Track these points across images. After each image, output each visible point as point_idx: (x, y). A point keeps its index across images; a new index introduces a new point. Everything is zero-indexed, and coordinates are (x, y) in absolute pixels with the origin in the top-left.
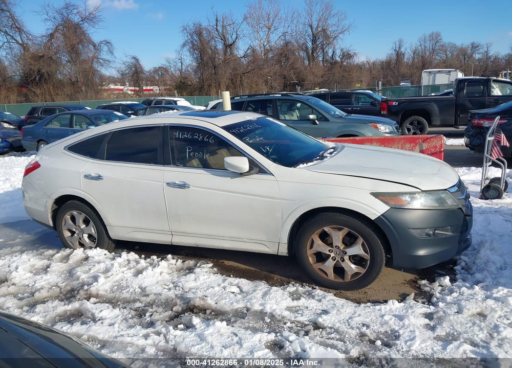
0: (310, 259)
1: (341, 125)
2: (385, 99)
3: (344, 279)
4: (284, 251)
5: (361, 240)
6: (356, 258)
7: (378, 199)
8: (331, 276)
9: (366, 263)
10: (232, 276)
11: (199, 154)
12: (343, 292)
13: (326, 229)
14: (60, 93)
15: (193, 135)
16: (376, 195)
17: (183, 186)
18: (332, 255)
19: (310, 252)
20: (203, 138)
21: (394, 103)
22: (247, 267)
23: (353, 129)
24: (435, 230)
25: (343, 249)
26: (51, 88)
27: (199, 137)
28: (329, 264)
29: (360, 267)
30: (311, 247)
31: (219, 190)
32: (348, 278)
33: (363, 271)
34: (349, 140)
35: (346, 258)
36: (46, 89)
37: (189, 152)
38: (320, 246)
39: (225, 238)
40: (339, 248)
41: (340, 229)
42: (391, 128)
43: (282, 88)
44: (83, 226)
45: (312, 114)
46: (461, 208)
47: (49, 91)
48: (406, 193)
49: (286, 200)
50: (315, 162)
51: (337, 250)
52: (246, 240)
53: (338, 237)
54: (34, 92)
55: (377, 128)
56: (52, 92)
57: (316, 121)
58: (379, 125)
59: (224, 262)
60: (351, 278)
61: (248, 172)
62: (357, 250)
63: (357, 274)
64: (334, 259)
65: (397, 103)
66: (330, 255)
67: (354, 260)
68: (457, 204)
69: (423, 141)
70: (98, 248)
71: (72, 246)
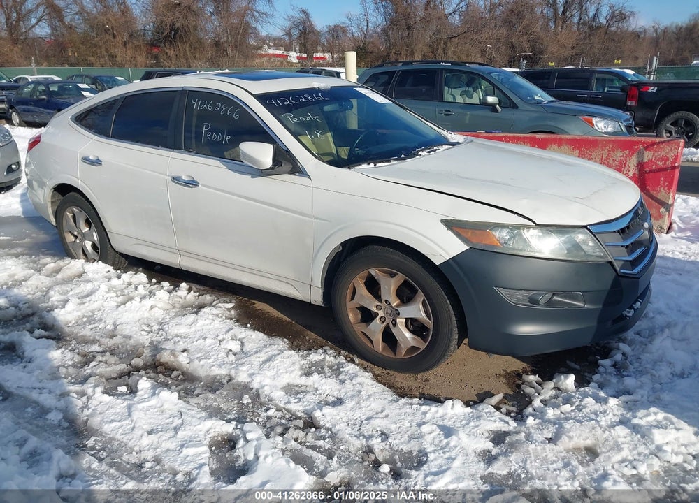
0: (351, 316)
1: (535, 115)
2: (637, 81)
3: (395, 354)
4: (317, 298)
5: (421, 297)
6: (415, 324)
7: (452, 231)
8: (379, 345)
9: (428, 335)
10: (249, 325)
11: (218, 135)
12: (392, 373)
13: (374, 272)
14: (197, 56)
15: (214, 105)
16: (450, 224)
17: (192, 183)
18: (381, 313)
19: (350, 305)
20: (226, 110)
21: (650, 89)
22: (281, 315)
23: (552, 123)
24: (554, 295)
25: (397, 306)
26: (188, 48)
27: (221, 109)
28: (376, 327)
29: (419, 339)
30: (353, 298)
31: (233, 194)
32: (402, 353)
33: (423, 346)
34: (525, 138)
35: (401, 321)
36: (181, 50)
37: (206, 132)
38: (364, 297)
39: (244, 269)
40: (390, 304)
41: (393, 275)
42: (617, 126)
43: (507, 62)
44: (85, 229)
45: (494, 95)
46: (610, 263)
47: (185, 54)
48: (503, 226)
49: (320, 219)
50: (393, 162)
51: (388, 307)
52: (270, 276)
53: (389, 287)
54: (167, 54)
55: (591, 123)
56: (188, 54)
57: (498, 106)
58: (595, 120)
59: (254, 304)
60: (407, 353)
61: (270, 169)
62: (416, 310)
63: (414, 348)
64: (383, 320)
65: (656, 89)
66: (378, 314)
67: (413, 326)
68: (604, 254)
69: (646, 148)
70: (100, 262)
71: (75, 255)
